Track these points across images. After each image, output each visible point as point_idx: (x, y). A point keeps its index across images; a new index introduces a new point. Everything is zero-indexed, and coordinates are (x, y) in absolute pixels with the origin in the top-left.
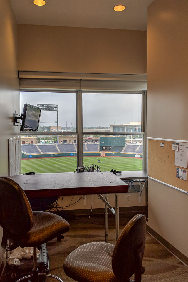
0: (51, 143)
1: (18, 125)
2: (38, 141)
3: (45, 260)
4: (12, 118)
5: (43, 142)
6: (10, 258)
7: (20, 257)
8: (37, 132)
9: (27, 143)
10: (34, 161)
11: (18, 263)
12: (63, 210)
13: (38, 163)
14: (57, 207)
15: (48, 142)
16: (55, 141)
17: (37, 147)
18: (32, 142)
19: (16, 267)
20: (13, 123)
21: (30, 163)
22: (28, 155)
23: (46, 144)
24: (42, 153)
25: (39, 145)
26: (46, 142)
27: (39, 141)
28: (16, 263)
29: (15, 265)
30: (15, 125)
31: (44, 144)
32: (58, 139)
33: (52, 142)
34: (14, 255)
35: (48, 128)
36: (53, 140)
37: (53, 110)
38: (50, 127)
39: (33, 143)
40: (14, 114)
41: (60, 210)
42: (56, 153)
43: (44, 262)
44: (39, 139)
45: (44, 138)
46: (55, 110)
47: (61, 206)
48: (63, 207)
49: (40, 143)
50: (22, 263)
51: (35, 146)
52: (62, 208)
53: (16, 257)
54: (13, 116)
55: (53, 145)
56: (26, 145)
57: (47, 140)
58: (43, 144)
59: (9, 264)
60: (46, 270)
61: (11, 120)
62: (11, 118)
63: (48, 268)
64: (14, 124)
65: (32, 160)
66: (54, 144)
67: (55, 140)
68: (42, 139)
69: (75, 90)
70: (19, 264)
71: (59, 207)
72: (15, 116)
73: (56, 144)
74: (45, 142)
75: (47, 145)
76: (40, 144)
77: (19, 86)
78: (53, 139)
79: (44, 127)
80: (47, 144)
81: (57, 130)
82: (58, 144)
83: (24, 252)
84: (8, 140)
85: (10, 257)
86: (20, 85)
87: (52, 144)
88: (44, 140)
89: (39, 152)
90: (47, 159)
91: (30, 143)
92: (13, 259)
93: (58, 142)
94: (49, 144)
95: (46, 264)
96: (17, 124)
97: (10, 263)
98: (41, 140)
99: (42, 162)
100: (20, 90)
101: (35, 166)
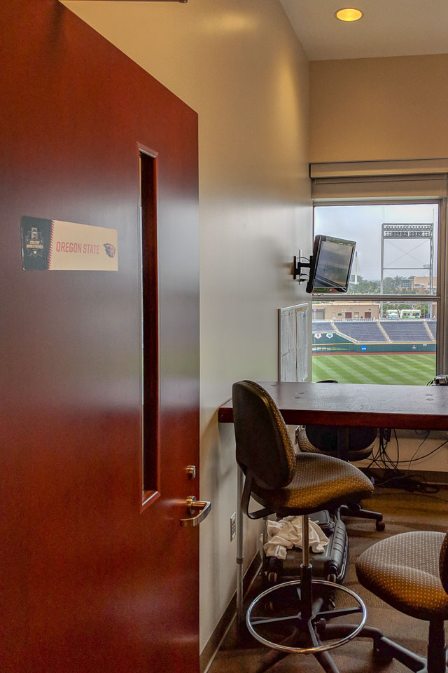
0: (412, 319)
1: (303, 280)
2: (382, 311)
3: (337, 557)
4: (291, 266)
5: (393, 314)
6: (270, 544)
7: (289, 544)
8: (345, 294)
9: (357, 316)
10: (372, 358)
11: (282, 553)
12: (399, 468)
13: (381, 364)
14: (386, 460)
15: (405, 314)
16: (422, 314)
17: (380, 327)
18: (368, 315)
19: (279, 561)
20: (292, 276)
21: (363, 364)
22: (358, 344)
23: (400, 321)
24: (390, 342)
25: (383, 321)
26: (401, 315)
27: (385, 313)
28: (280, 554)
29: (276, 557)
30: (298, 281)
31: (396, 321)
32: (431, 308)
33: (416, 314)
34: (277, 539)
35: (408, 282)
36: (419, 311)
37: (419, 236)
38: (412, 278)
39: (370, 317)
40: (295, 257)
41: (392, 468)
42: (425, 343)
43: (333, 561)
44: (385, 308)
45: (397, 305)
46: (425, 237)
47: (394, 459)
48: (398, 462)
49: (385, 317)
50: (292, 557)
51: (375, 323)
52: (395, 464)
53: (280, 542)
54: (292, 261)
55: (416, 323)
56: (354, 321)
57: (403, 311)
58: (394, 321)
59: (267, 555)
60: (335, 576)
61: (288, 270)
62: (288, 265)
63: (342, 574)
64: (295, 278)
65: (367, 357)
66: (420, 320)
67: (422, 311)
68: (391, 308)
69: (437, 197)
70: (284, 557)
71: (391, 462)
72: (297, 261)
73: (424, 320)
74: (399, 314)
75: (403, 323)
76: (387, 321)
77: (310, 195)
78: (418, 309)
79: (397, 278)
80: (404, 320)
81: (429, 287)
82: (429, 320)
83: (297, 536)
84: (279, 311)
85: (270, 542)
86: (313, 192)
87: (416, 320)
88: (396, 311)
89: (383, 338)
90: (403, 356)
91: (364, 316)
92: (275, 546)
93: (431, 316)
94: (409, 320)
95: (336, 565)
96: (302, 277)
97: (270, 553)
98: (389, 311)
99: (391, 362)
100: (314, 204)
101: (373, 371)
